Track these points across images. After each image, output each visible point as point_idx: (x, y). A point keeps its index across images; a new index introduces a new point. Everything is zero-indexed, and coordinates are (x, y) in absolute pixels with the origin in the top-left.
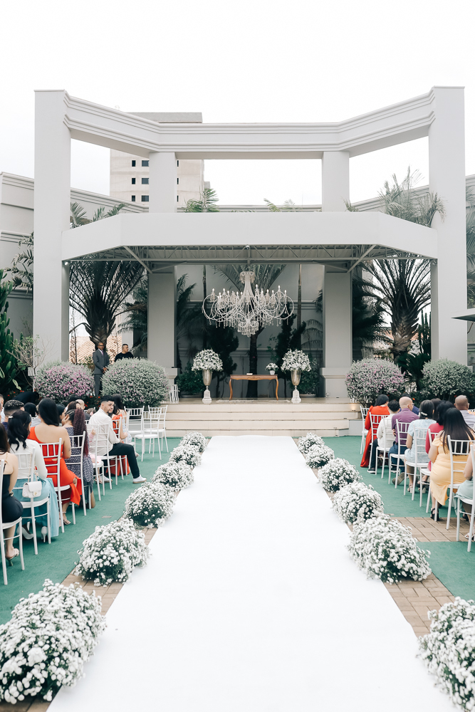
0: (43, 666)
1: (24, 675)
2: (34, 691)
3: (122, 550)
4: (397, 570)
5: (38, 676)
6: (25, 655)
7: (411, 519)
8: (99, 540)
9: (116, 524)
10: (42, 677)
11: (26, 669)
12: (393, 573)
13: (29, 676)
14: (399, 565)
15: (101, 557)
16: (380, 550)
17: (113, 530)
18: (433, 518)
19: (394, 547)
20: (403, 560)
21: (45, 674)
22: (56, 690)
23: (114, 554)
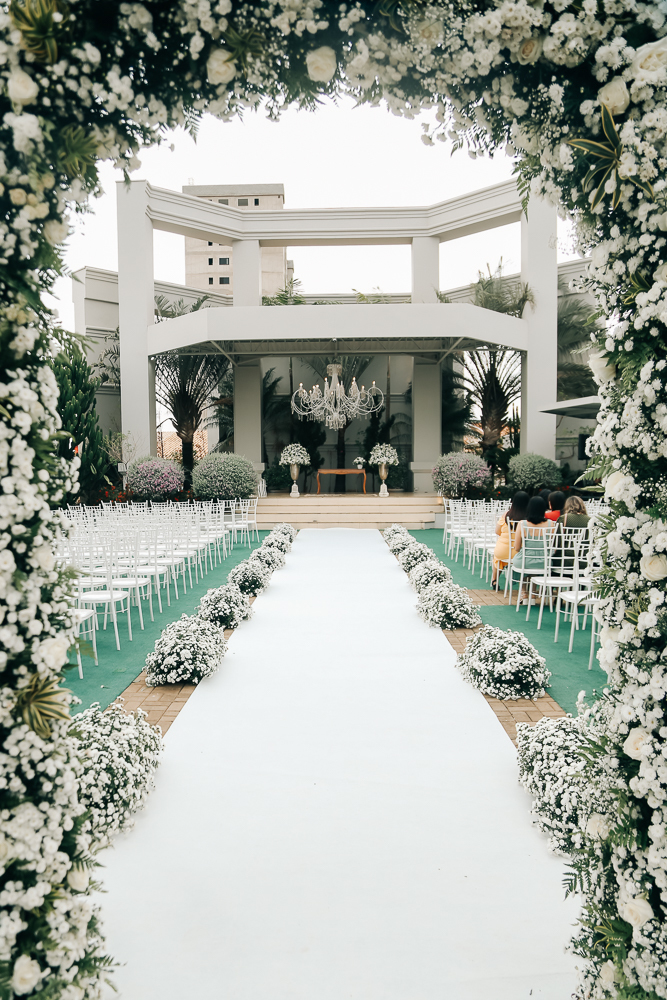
0: (190, 662)
1: (178, 667)
2: (186, 677)
3: (232, 605)
4: (452, 619)
5: (188, 667)
6: (178, 654)
7: (476, 591)
8: (213, 597)
9: (225, 587)
10: (191, 668)
11: (180, 663)
12: (450, 622)
13: (182, 667)
14: (454, 617)
15: (217, 609)
16: (440, 604)
17: (223, 592)
18: (494, 588)
19: (451, 602)
20: (458, 612)
21: (193, 667)
22: (200, 678)
23: (226, 606)
